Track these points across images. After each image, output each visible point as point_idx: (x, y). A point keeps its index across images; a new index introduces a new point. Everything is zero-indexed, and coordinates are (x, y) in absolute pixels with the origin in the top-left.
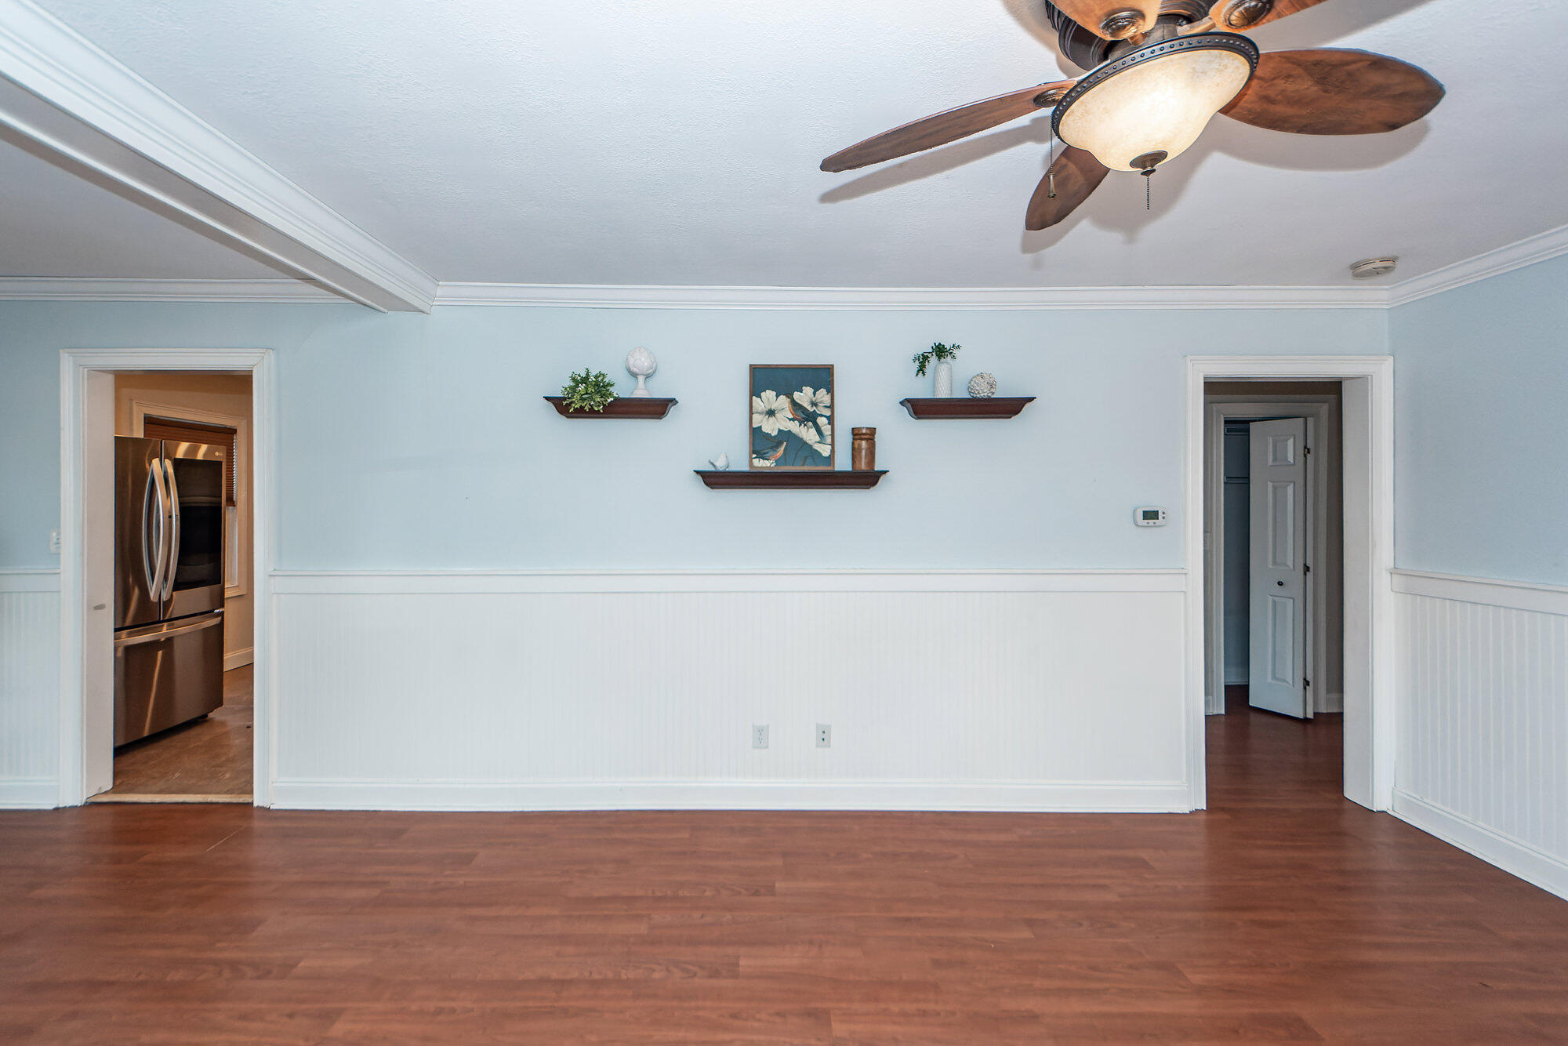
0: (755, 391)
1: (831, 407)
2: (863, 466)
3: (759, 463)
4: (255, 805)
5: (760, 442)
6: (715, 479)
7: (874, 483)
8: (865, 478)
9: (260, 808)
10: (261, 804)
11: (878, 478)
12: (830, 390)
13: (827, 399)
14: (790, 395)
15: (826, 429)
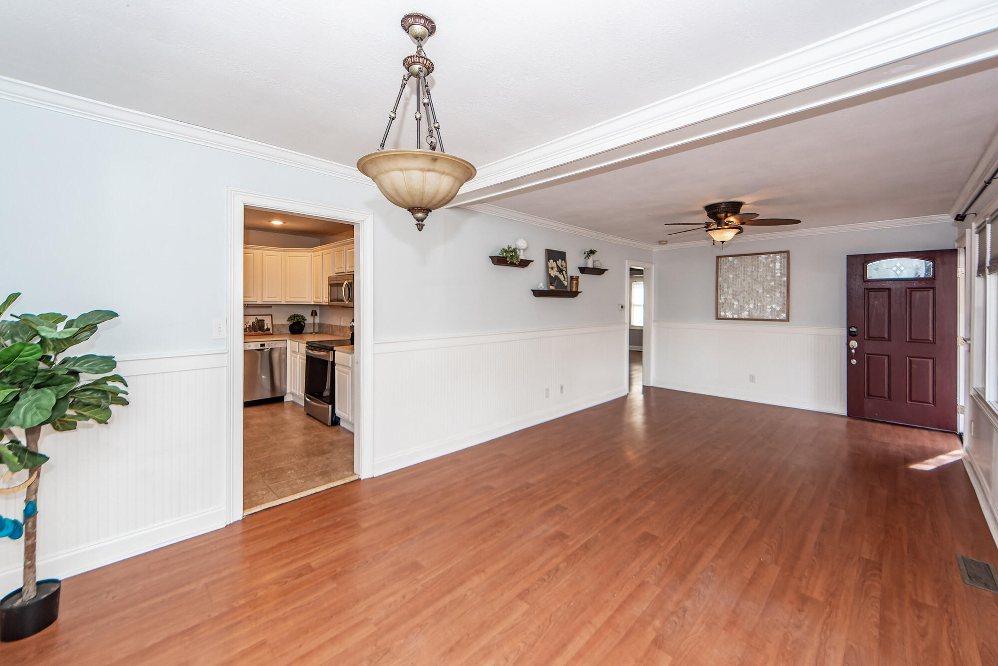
0: (548, 260)
1: (566, 268)
2: (574, 290)
3: (552, 288)
4: (362, 479)
5: (552, 280)
6: (538, 293)
7: (576, 296)
8: (574, 294)
9: (364, 480)
10: (365, 478)
11: (578, 294)
12: (565, 262)
13: (564, 264)
14: (556, 262)
15: (565, 275)
